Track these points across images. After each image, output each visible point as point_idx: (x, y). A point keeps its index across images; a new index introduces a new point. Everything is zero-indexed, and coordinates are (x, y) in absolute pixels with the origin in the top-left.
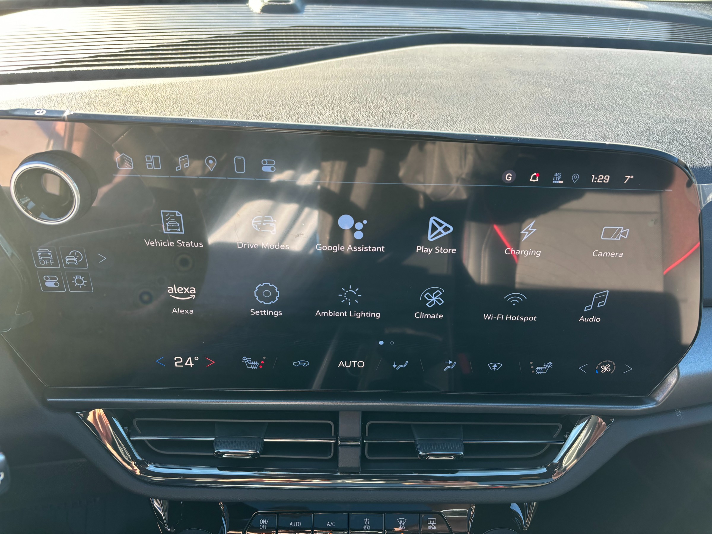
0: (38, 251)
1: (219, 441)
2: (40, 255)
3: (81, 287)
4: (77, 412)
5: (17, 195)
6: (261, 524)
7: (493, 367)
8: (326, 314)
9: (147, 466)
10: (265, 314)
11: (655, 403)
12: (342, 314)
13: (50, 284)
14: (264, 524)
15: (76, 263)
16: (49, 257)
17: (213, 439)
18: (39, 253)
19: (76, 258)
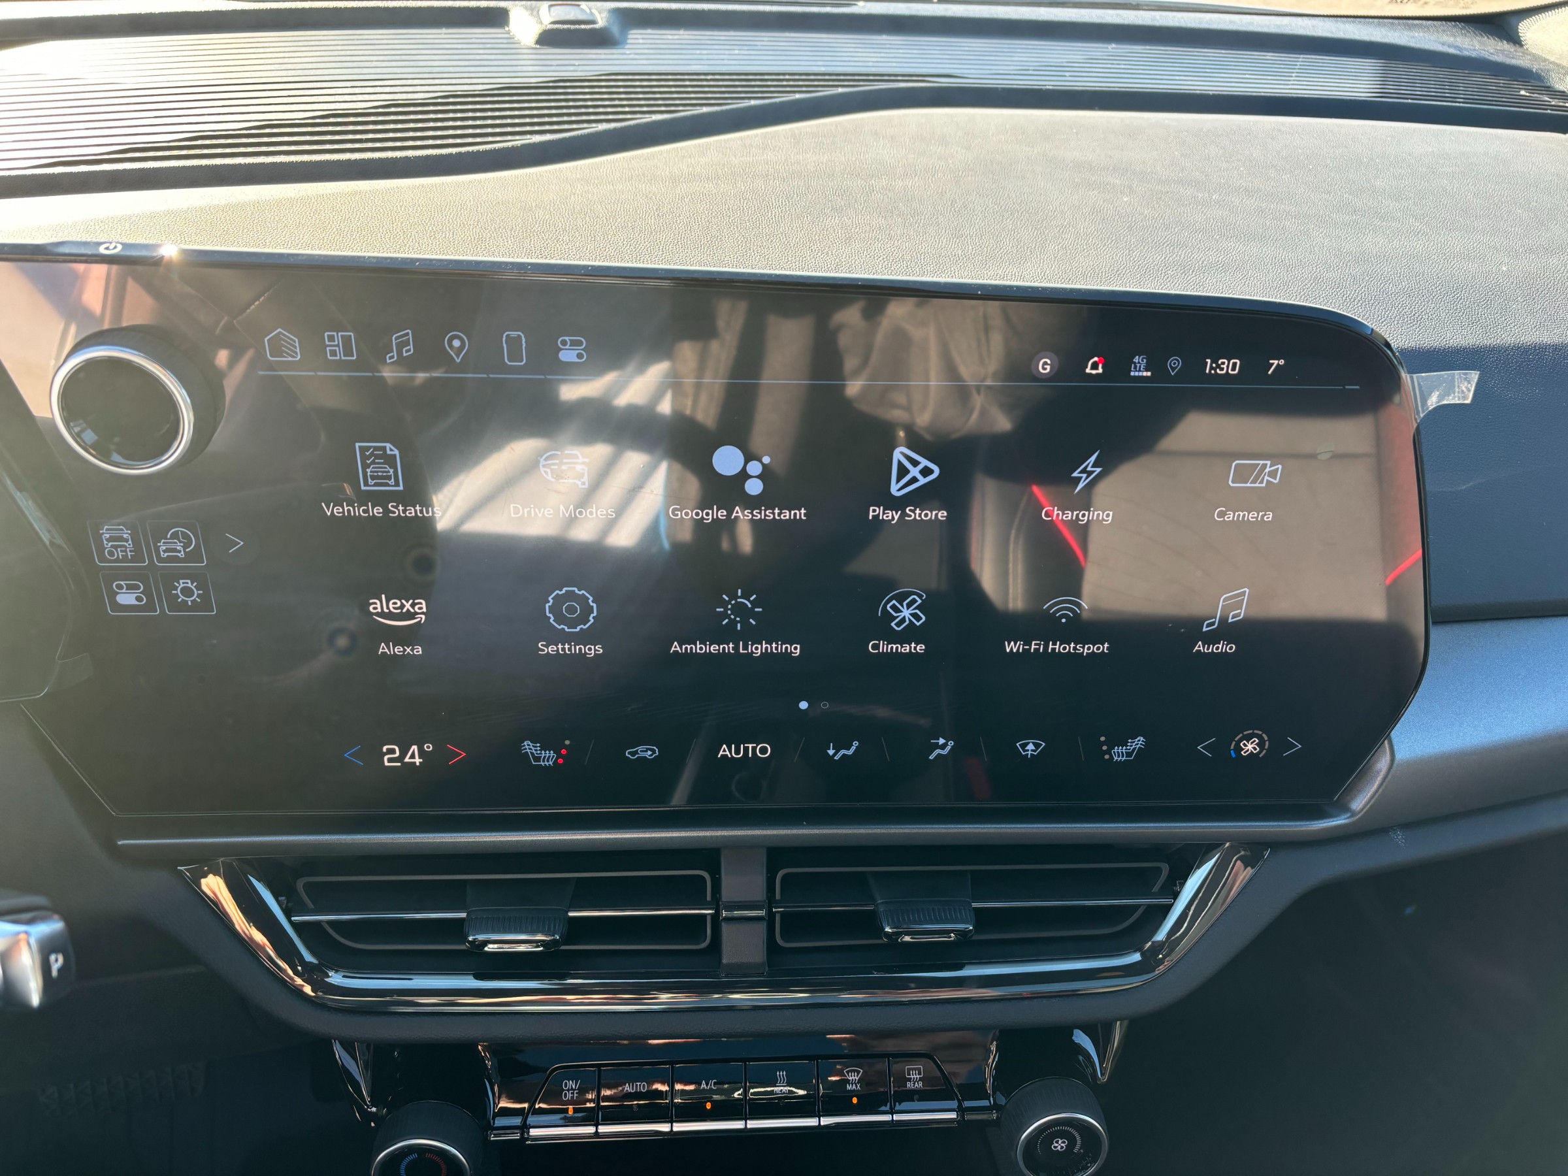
0: (103, 530)
1: (476, 918)
2: (106, 540)
3: (190, 603)
4: (179, 868)
5: (65, 414)
6: (565, 1090)
7: (1026, 748)
8: (691, 648)
9: (328, 976)
10: (567, 652)
11: (1349, 815)
12: (724, 648)
13: (126, 598)
14: (572, 1089)
15: (182, 555)
16: (125, 543)
17: (464, 915)
18: (105, 535)
19: (182, 544)
